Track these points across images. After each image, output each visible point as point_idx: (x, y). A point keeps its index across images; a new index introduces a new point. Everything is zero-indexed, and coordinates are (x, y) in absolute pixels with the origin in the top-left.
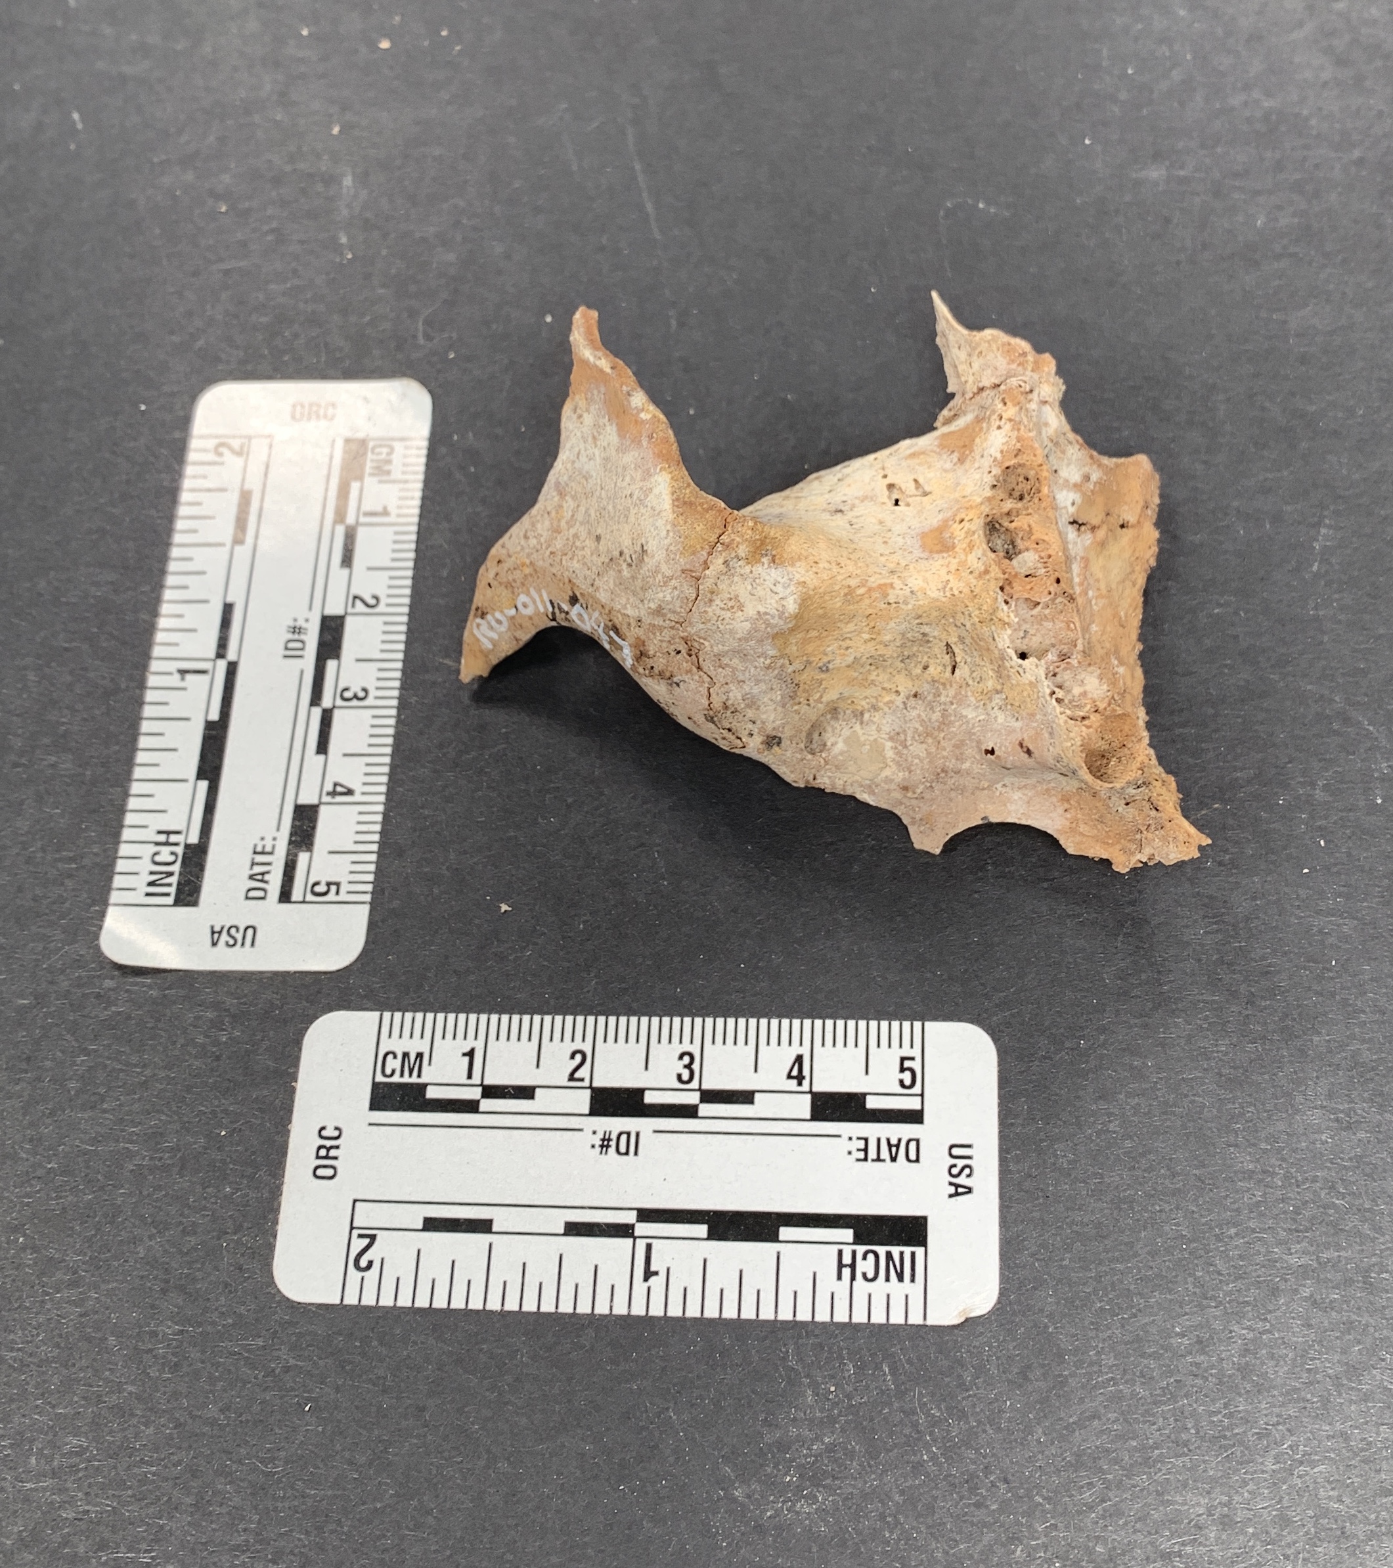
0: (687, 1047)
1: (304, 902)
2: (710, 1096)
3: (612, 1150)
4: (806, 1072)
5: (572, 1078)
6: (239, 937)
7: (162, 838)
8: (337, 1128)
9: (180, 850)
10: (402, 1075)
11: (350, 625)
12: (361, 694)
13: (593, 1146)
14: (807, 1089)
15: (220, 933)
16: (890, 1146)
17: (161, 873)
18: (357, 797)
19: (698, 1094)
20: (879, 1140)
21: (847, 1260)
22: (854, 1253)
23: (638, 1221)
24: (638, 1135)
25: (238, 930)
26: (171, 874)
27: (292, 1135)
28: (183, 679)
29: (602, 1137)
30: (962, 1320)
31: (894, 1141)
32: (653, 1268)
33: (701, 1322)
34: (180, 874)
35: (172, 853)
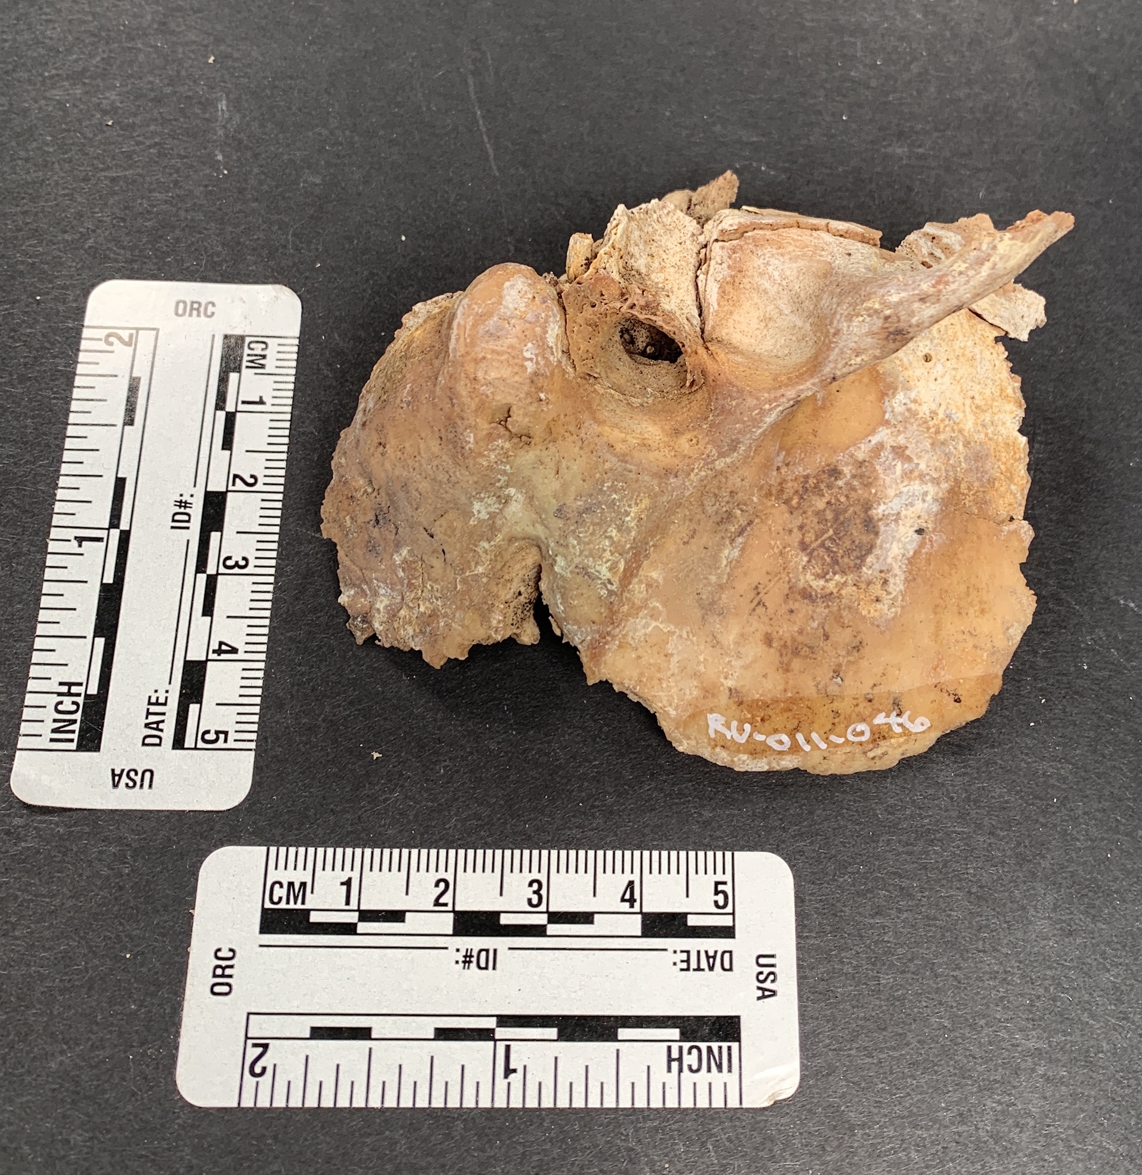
0: (535, 875)
1: (196, 748)
2: (556, 917)
3: (473, 965)
4: (637, 896)
5: (437, 903)
6: (138, 779)
7: (65, 689)
8: (231, 950)
9: (80, 700)
10: (288, 902)
11: (232, 500)
12: (242, 563)
13: (457, 962)
14: (638, 911)
15: (120, 776)
16: (708, 957)
17: (64, 721)
18: (240, 655)
19: (546, 916)
20: (699, 952)
21: (675, 1054)
22: (681, 1048)
23: (497, 1026)
24: (495, 951)
25: (136, 774)
26: (74, 722)
27: (191, 956)
28: (80, 546)
29: (464, 954)
30: (772, 1103)
31: (711, 953)
32: (512, 1067)
33: (555, 1111)
34: (82, 721)
35: (74, 703)
